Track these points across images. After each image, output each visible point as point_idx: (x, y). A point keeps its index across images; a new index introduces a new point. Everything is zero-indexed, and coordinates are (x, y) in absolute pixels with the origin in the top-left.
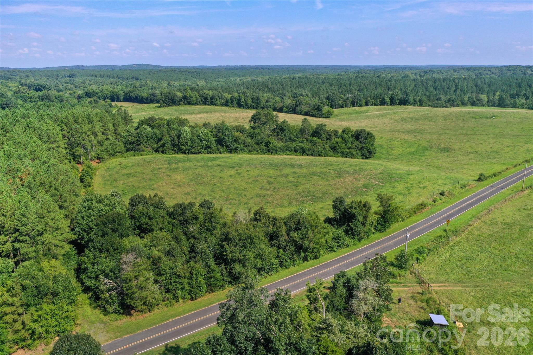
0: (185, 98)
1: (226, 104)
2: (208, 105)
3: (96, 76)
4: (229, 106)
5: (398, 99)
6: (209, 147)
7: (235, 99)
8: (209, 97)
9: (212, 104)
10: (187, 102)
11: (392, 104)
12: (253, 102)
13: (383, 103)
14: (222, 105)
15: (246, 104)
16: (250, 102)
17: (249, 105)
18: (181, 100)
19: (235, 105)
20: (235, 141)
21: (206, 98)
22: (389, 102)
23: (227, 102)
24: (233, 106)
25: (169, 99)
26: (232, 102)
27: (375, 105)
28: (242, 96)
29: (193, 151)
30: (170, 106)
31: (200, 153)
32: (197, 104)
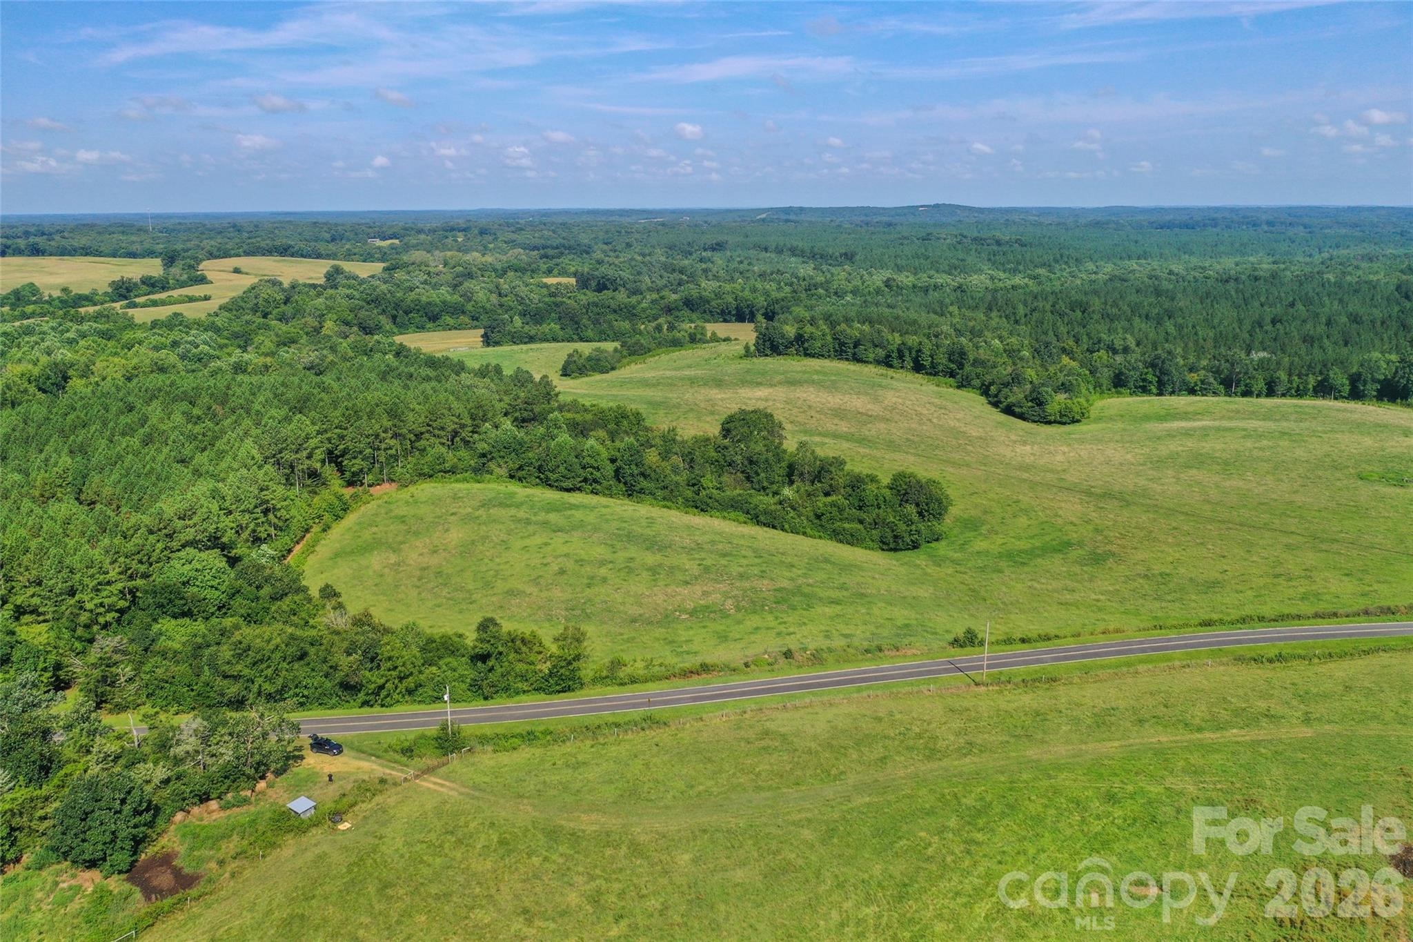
0: (800, 338)
1: (886, 362)
2: (847, 359)
3: (766, 250)
4: (891, 366)
5: (1374, 380)
7: (910, 349)
8: (848, 341)
9: (857, 359)
10: (804, 349)
11: (1356, 394)
12: (950, 360)
13: (1324, 389)
14: (878, 362)
15: (933, 366)
16: (942, 359)
17: (941, 368)
18: (791, 343)
19: (909, 363)
20: (643, 474)
21: (842, 344)
22: (1347, 388)
23: (888, 356)
24: (902, 367)
25: (764, 341)
26: (901, 356)
27: (1300, 393)
28: (927, 348)
30: (767, 355)
32: (823, 356)
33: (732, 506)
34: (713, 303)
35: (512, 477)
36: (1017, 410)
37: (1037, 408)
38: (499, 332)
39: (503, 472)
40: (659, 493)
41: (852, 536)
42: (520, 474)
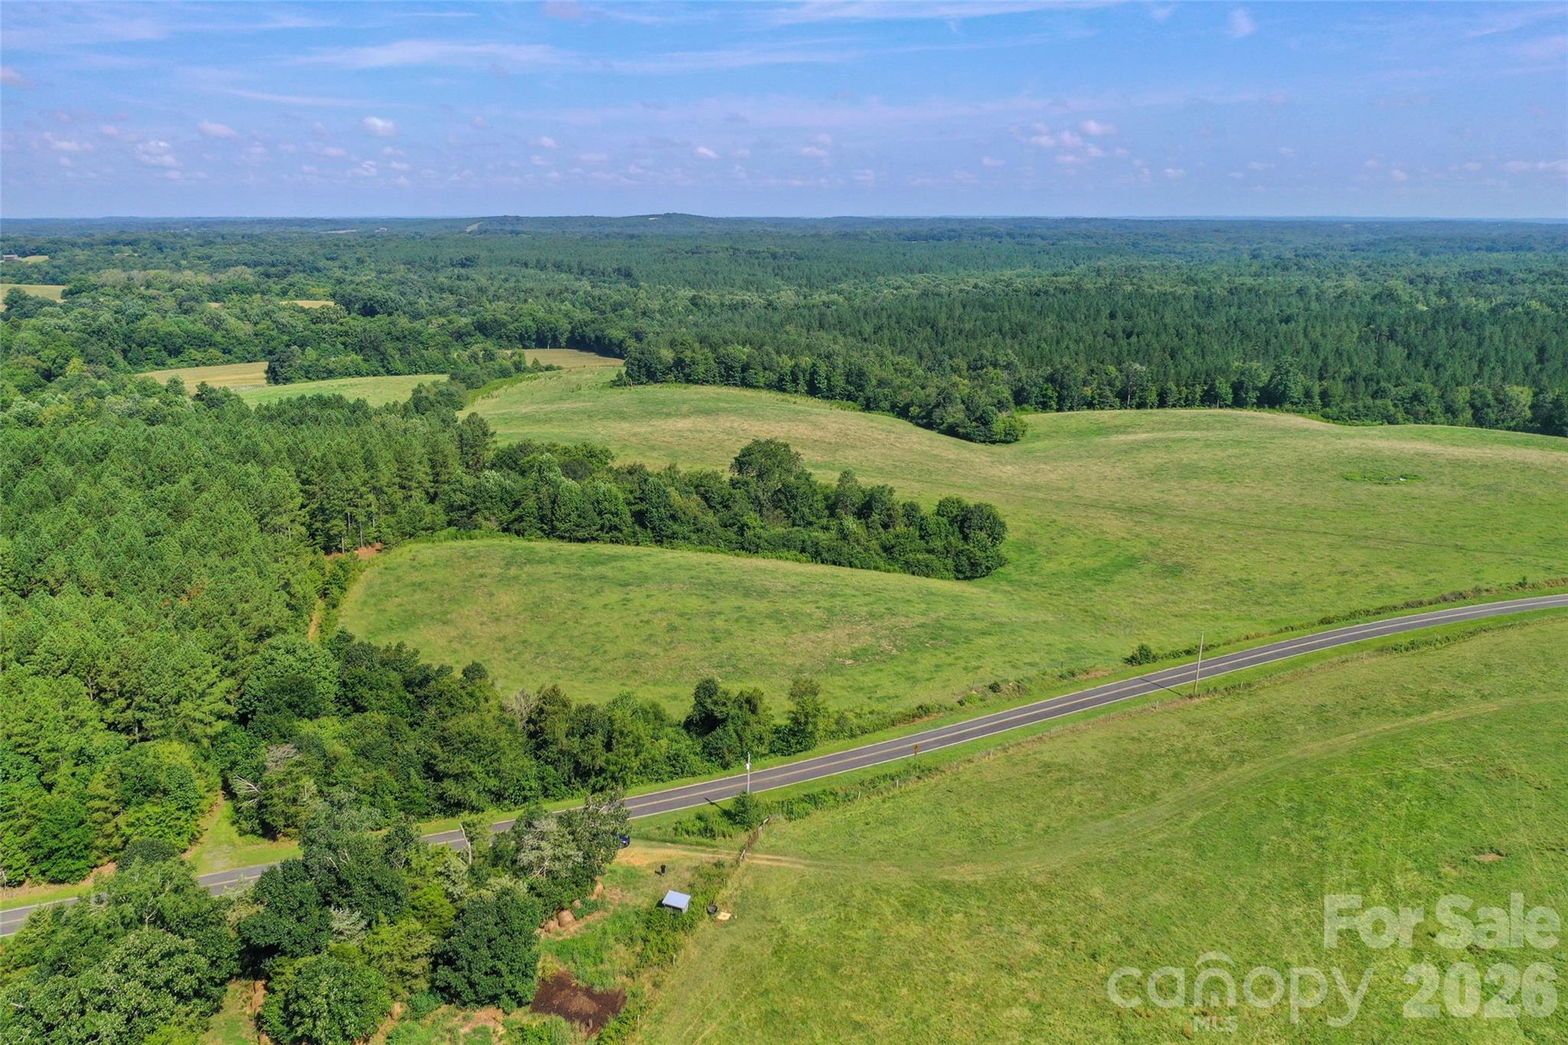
0: (679, 363)
1: (779, 386)
2: (735, 385)
3: (526, 265)
4: (784, 391)
5: (1255, 388)
6: (616, 528)
7: (804, 371)
8: (737, 365)
9: (745, 384)
10: (685, 375)
11: (1238, 403)
12: (848, 382)
13: (1210, 398)
14: (769, 386)
15: (830, 388)
16: (839, 381)
17: (838, 391)
18: (670, 369)
19: (803, 386)
21: (729, 368)
22: (1231, 396)
23: (781, 380)
24: (796, 392)
25: (640, 367)
26: (795, 380)
27: (1188, 403)
28: (823, 369)
29: (579, 535)
30: (642, 383)
31: (595, 539)
32: (708, 382)
33: (784, 545)
34: (511, 327)
35: (506, 530)
36: (961, 430)
37: (982, 428)
38: (290, 366)
39: (493, 525)
40: (694, 537)
41: (927, 566)
42: (516, 526)
